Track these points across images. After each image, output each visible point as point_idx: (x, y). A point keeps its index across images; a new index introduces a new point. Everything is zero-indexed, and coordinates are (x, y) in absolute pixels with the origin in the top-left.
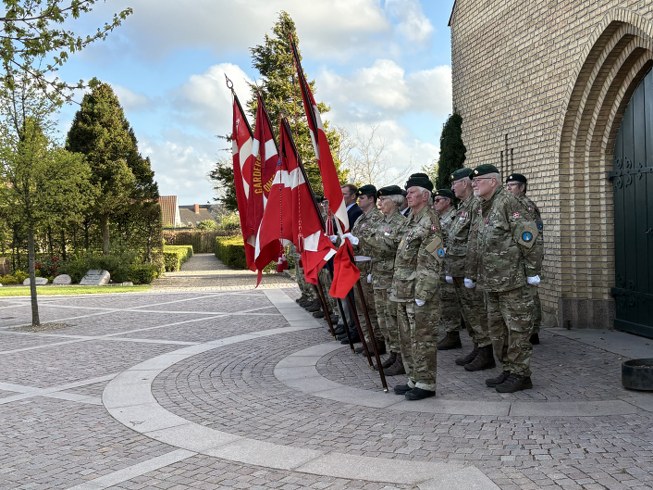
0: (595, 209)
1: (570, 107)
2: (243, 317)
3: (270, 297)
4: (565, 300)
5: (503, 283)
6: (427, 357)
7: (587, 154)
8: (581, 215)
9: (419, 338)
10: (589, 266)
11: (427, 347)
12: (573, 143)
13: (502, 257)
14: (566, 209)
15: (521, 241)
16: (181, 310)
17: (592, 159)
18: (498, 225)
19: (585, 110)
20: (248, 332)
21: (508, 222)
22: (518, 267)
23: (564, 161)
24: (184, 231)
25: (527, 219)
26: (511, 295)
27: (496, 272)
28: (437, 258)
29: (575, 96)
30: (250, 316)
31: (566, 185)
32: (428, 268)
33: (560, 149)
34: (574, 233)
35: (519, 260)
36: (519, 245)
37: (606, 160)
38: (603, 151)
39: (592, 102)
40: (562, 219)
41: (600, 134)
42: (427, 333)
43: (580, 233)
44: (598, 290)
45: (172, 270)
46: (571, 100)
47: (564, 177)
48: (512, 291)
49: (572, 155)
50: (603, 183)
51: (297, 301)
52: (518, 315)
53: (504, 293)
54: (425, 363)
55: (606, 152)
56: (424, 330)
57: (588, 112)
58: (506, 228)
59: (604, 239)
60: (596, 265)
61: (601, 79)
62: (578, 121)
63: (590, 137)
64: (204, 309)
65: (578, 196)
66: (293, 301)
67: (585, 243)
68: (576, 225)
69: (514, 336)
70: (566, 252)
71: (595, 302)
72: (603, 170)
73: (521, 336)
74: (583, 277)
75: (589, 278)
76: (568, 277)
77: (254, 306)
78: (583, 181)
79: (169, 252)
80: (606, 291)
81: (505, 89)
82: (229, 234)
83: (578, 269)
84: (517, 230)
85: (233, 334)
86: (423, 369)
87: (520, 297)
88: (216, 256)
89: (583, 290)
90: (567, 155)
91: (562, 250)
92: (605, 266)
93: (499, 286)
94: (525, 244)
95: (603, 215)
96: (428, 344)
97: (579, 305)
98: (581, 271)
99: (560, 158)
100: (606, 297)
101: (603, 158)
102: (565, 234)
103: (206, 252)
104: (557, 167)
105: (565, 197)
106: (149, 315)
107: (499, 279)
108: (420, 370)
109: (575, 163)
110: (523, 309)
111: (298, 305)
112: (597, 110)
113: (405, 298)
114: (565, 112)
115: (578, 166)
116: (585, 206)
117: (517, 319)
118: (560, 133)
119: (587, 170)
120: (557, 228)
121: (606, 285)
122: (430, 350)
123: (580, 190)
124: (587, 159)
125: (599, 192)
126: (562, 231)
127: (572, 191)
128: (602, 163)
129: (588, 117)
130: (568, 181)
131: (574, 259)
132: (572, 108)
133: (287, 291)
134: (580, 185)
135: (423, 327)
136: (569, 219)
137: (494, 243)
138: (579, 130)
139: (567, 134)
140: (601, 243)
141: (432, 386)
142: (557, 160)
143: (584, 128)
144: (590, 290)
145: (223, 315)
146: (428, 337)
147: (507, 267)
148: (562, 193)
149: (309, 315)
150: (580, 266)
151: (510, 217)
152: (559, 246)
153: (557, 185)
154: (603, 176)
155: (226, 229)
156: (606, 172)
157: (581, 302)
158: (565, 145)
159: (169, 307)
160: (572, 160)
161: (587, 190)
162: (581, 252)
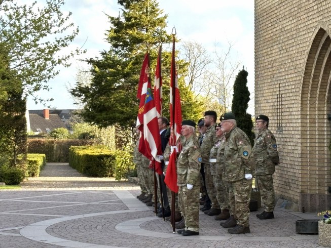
0: (321, 137)
1: (305, 73)
2: (97, 205)
3: (117, 195)
4: (303, 194)
5: (234, 177)
6: (193, 214)
7: (317, 102)
8: (313, 141)
9: (189, 204)
10: (317, 173)
11: (193, 209)
12: (309, 95)
13: (233, 164)
14: (305, 137)
15: (243, 156)
16: (50, 200)
17: (319, 106)
18: (231, 147)
19: (314, 75)
20: (100, 212)
21: (237, 146)
22: (241, 169)
23: (304, 106)
24: (37, 139)
25: (246, 144)
26: (237, 183)
27: (230, 171)
28: (198, 163)
29: (308, 67)
30: (102, 205)
31: (305, 121)
32: (194, 168)
33: (301, 98)
34: (308, 152)
35: (241, 166)
36: (241, 158)
37: (327, 107)
38: (326, 101)
39: (318, 71)
40: (302, 143)
41: (324, 90)
42: (193, 202)
43: (312, 151)
44: (322, 188)
45: (33, 175)
46: (306, 69)
47: (303, 117)
48: (238, 181)
49: (308, 102)
50: (326, 121)
51: (138, 197)
52: (240, 194)
53: (234, 182)
54: (192, 217)
55: (327, 102)
56: (191, 200)
57: (316, 77)
58: (235, 149)
59: (326, 156)
60: (321, 173)
61: (321, 58)
62: (311, 82)
63: (318, 92)
64: (68, 200)
65: (312, 129)
66: (135, 197)
67: (315, 158)
68: (310, 146)
69: (238, 204)
70: (304, 164)
71: (320, 196)
72: (325, 113)
73: (242, 204)
74: (314, 180)
75: (317, 181)
76: (305, 180)
77: (105, 199)
78: (315, 119)
79: (31, 159)
80: (326, 189)
81: (279, 53)
82: (83, 144)
83: (310, 174)
84: (241, 150)
85: (90, 212)
86: (191, 220)
87: (242, 184)
88: (70, 165)
89: (313, 188)
90: (306, 102)
91: (302, 162)
92: (326, 173)
93: (232, 178)
94: (244, 157)
95: (325, 141)
96: (194, 207)
97: (311, 197)
98: (312, 176)
99: (302, 104)
100: (326, 193)
101: (326, 105)
102: (303, 152)
103: (59, 161)
104: (300, 109)
105: (304, 129)
106: (28, 203)
107: (232, 175)
108: (189, 220)
109: (310, 107)
110: (243, 190)
111: (138, 200)
112: (321, 76)
113: (181, 184)
114: (303, 76)
115: (312, 109)
116: (315, 135)
117: (240, 195)
118: (301, 88)
119: (317, 113)
120: (300, 148)
121: (326, 185)
122: (195, 210)
123: (313, 125)
124: (317, 106)
125: (324, 127)
126: (302, 150)
127: (308, 125)
128: (326, 109)
129: (316, 80)
130: (306, 119)
131: (309, 168)
132: (307, 73)
133: (132, 192)
134: (313, 122)
135: (191, 198)
136: (307, 143)
137: (229, 156)
138: (312, 88)
139: (305, 89)
140: (324, 158)
141: (197, 229)
142: (300, 105)
143: (314, 86)
144: (317, 188)
145: (82, 204)
146: (193, 204)
147: (235, 169)
148: (302, 126)
149: (144, 205)
150: (312, 172)
151: (237, 144)
152: (300, 160)
153: (300, 121)
154: (326, 117)
155: (80, 138)
156: (327, 114)
157: (312, 195)
158: (304, 96)
159: (41, 199)
160: (308, 105)
161: (317, 125)
162: (313, 164)
